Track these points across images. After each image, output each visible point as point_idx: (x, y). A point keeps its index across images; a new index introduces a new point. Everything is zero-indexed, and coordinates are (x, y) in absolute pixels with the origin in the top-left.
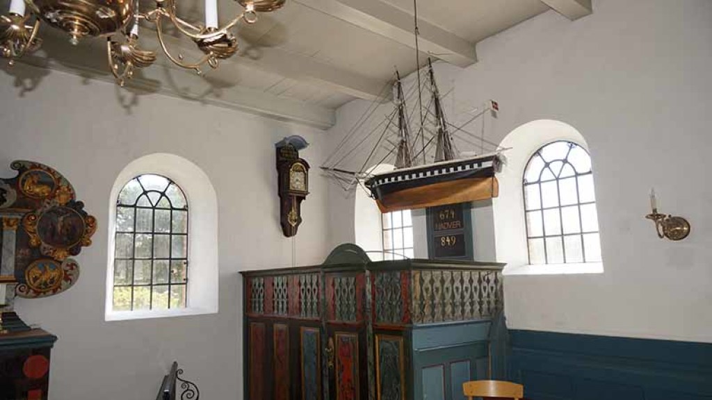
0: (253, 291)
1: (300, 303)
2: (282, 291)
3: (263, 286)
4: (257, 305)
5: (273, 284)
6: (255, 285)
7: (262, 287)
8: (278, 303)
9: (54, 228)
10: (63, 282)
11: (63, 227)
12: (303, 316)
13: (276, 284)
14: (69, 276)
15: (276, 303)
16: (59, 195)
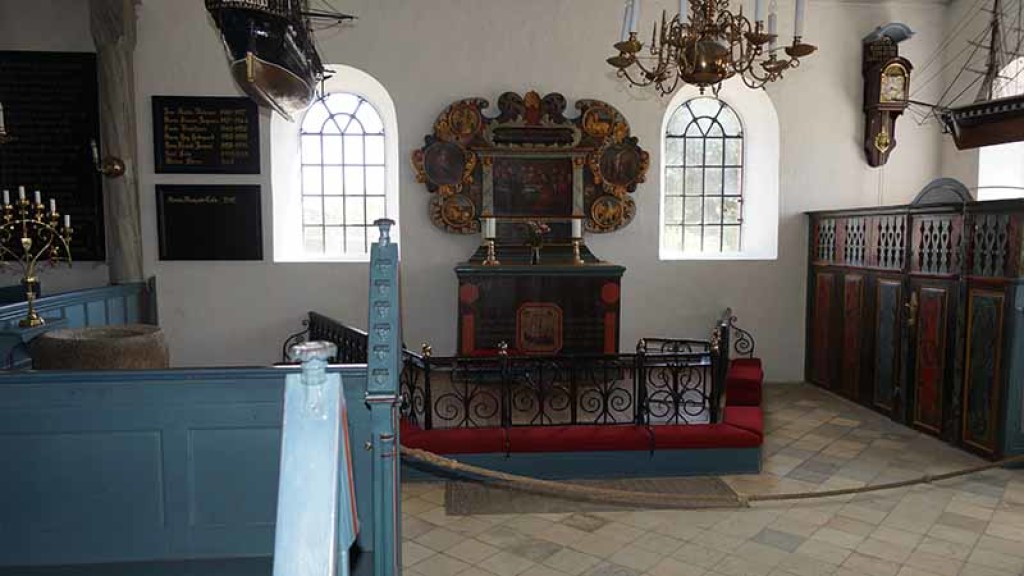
0: (821, 235)
1: (879, 251)
2: (858, 236)
3: (835, 229)
4: (826, 252)
5: (847, 228)
6: (824, 228)
7: (832, 231)
8: (852, 250)
9: (613, 165)
10: (623, 219)
11: (620, 164)
12: (882, 267)
13: (850, 226)
14: (627, 213)
15: (849, 250)
16: (616, 132)
